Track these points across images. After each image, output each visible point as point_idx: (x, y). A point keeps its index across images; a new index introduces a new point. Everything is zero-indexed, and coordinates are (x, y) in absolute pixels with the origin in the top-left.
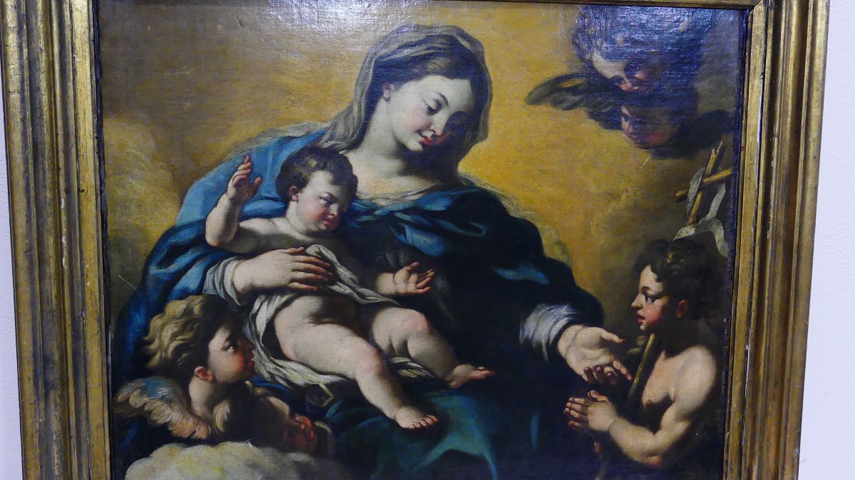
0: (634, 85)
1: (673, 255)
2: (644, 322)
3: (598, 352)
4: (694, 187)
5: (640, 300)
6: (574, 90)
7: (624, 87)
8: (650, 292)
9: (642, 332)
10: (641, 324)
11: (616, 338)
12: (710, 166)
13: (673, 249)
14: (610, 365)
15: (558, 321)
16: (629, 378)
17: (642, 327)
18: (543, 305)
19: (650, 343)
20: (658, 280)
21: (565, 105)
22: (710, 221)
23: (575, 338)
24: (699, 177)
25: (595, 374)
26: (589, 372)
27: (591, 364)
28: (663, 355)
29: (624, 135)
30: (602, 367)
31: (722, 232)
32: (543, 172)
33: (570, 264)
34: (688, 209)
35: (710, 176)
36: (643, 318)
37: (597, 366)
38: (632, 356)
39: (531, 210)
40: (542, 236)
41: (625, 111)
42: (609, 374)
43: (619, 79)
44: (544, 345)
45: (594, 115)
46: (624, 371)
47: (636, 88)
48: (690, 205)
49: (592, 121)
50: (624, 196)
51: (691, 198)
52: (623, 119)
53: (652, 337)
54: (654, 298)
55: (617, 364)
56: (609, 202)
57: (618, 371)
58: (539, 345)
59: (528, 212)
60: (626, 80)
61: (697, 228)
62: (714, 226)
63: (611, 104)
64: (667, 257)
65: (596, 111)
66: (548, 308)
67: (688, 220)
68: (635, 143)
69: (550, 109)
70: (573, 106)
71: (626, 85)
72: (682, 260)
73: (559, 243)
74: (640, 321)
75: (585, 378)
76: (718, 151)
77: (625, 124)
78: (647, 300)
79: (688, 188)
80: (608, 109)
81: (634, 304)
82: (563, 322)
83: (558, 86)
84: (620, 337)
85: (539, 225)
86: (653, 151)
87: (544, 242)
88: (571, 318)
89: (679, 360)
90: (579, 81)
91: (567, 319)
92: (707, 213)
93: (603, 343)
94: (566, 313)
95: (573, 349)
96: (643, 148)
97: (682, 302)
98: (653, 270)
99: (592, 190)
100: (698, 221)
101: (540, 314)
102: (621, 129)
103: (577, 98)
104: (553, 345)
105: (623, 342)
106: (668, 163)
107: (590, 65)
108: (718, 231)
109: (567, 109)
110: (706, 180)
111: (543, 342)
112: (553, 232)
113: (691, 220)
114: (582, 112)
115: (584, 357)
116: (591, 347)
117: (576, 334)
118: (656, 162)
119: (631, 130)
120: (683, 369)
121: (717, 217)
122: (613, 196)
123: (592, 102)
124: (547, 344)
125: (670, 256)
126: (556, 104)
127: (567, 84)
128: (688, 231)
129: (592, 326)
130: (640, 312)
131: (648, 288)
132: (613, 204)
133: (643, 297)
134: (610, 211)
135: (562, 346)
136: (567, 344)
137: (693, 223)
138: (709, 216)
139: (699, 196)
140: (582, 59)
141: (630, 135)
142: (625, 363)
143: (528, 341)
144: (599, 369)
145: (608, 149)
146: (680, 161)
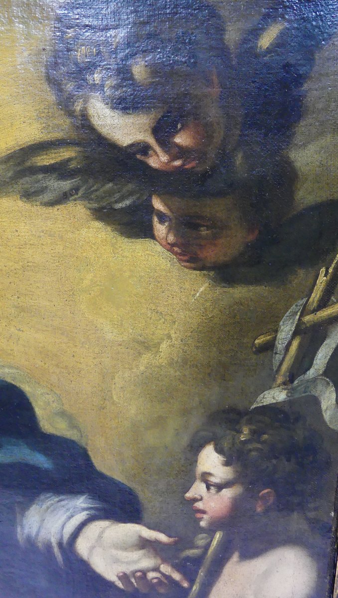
0: (173, 158)
1: (250, 430)
2: (205, 516)
3: (136, 555)
4: (286, 329)
5: (198, 489)
6: (60, 170)
7: (153, 162)
8: (213, 480)
9: (202, 530)
10: (201, 519)
11: (163, 538)
12: (316, 295)
13: (249, 422)
14: (156, 569)
15: (72, 516)
16: (185, 585)
17: (203, 524)
18: (48, 495)
19: (215, 543)
20: (227, 464)
21: (47, 197)
22: (314, 380)
23: (100, 537)
24: (296, 313)
25: (133, 580)
26: (124, 577)
27: (128, 569)
28: (235, 557)
29: (159, 248)
30: (144, 573)
31: (334, 396)
32: (22, 309)
33: (83, 443)
34: (276, 363)
35: (315, 311)
36: (204, 512)
37: (137, 571)
38: (188, 559)
39: (11, 367)
40: (34, 404)
41: (158, 204)
42: (155, 581)
43: (145, 149)
44: (54, 544)
45: (103, 214)
46: (177, 576)
47: (178, 163)
48: (278, 357)
49: (98, 224)
50: (164, 346)
51: (280, 346)
52: (155, 219)
53: (218, 536)
54: (220, 487)
55: (166, 569)
56: (140, 354)
57: (168, 578)
58: (49, 547)
59: (7, 370)
60: (158, 149)
61: (292, 391)
62: (320, 387)
63: (131, 194)
64: (239, 432)
65: (104, 208)
66: (57, 499)
67: (274, 379)
68: (180, 260)
69: (20, 203)
70: (63, 198)
71: (158, 160)
72: (265, 436)
73: (63, 414)
74: (199, 515)
75: (120, 584)
76: (331, 270)
77: (160, 229)
78: (208, 488)
79: (276, 331)
80: (128, 202)
81: (188, 495)
82: (81, 517)
83: (28, 164)
84: (170, 536)
85: (26, 388)
86: (212, 273)
87: (39, 411)
88: (93, 512)
89: (259, 565)
90: (66, 154)
91: (85, 513)
92: (309, 369)
93: (144, 544)
94: (85, 505)
95: (98, 550)
96: (195, 269)
97: (266, 491)
98: (219, 450)
99: (109, 336)
100: (292, 381)
101: (44, 507)
102: (153, 237)
103: (66, 185)
104: (69, 547)
105: (176, 543)
106: (239, 292)
107: (85, 123)
108: (327, 394)
109: (52, 204)
110: (308, 318)
111: (54, 541)
112: (50, 398)
113: (280, 380)
114: (78, 210)
115: (117, 561)
116: (125, 548)
117: (102, 532)
118: (219, 290)
119: (171, 238)
120: (266, 575)
121: (326, 373)
122: (146, 345)
123: (96, 190)
124: (60, 544)
125: (246, 430)
126: (28, 195)
127: (46, 160)
128: (277, 395)
129: (125, 522)
130: (199, 505)
131: (210, 474)
132: (146, 358)
133: (204, 486)
134: (142, 368)
135: (82, 547)
136: (89, 545)
137: (284, 383)
138: (311, 373)
139: (295, 344)
140: (70, 114)
141: (170, 247)
142: (180, 567)
143: (31, 541)
144: (139, 574)
145: (131, 271)
146: (261, 290)
